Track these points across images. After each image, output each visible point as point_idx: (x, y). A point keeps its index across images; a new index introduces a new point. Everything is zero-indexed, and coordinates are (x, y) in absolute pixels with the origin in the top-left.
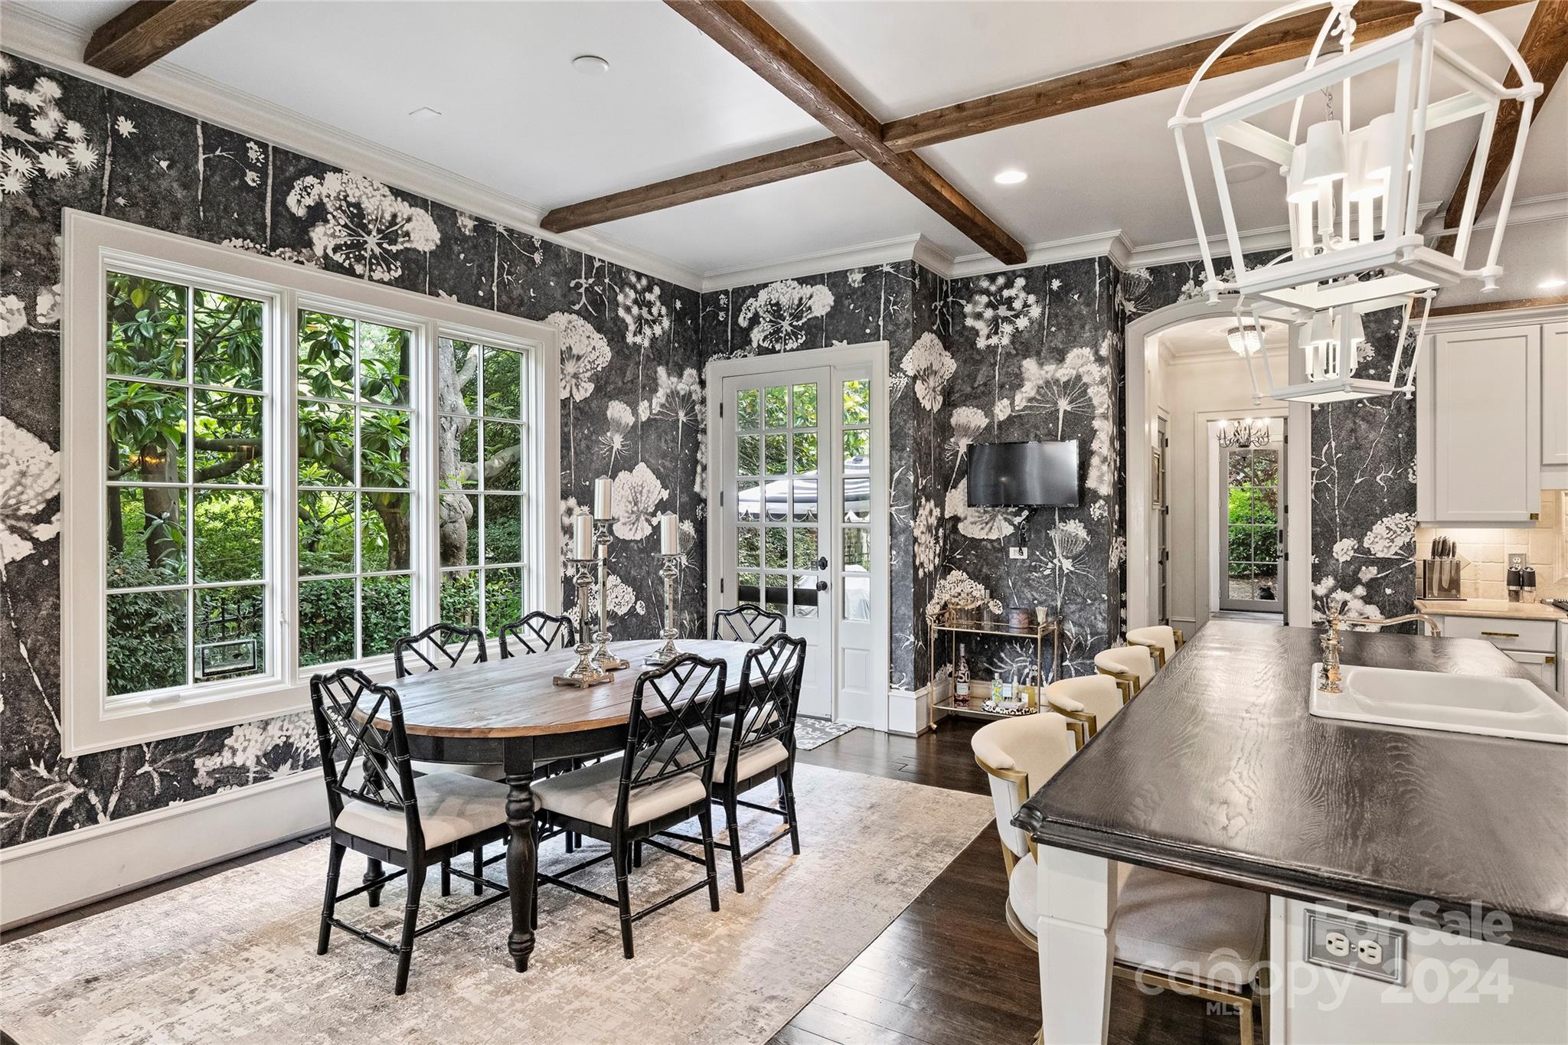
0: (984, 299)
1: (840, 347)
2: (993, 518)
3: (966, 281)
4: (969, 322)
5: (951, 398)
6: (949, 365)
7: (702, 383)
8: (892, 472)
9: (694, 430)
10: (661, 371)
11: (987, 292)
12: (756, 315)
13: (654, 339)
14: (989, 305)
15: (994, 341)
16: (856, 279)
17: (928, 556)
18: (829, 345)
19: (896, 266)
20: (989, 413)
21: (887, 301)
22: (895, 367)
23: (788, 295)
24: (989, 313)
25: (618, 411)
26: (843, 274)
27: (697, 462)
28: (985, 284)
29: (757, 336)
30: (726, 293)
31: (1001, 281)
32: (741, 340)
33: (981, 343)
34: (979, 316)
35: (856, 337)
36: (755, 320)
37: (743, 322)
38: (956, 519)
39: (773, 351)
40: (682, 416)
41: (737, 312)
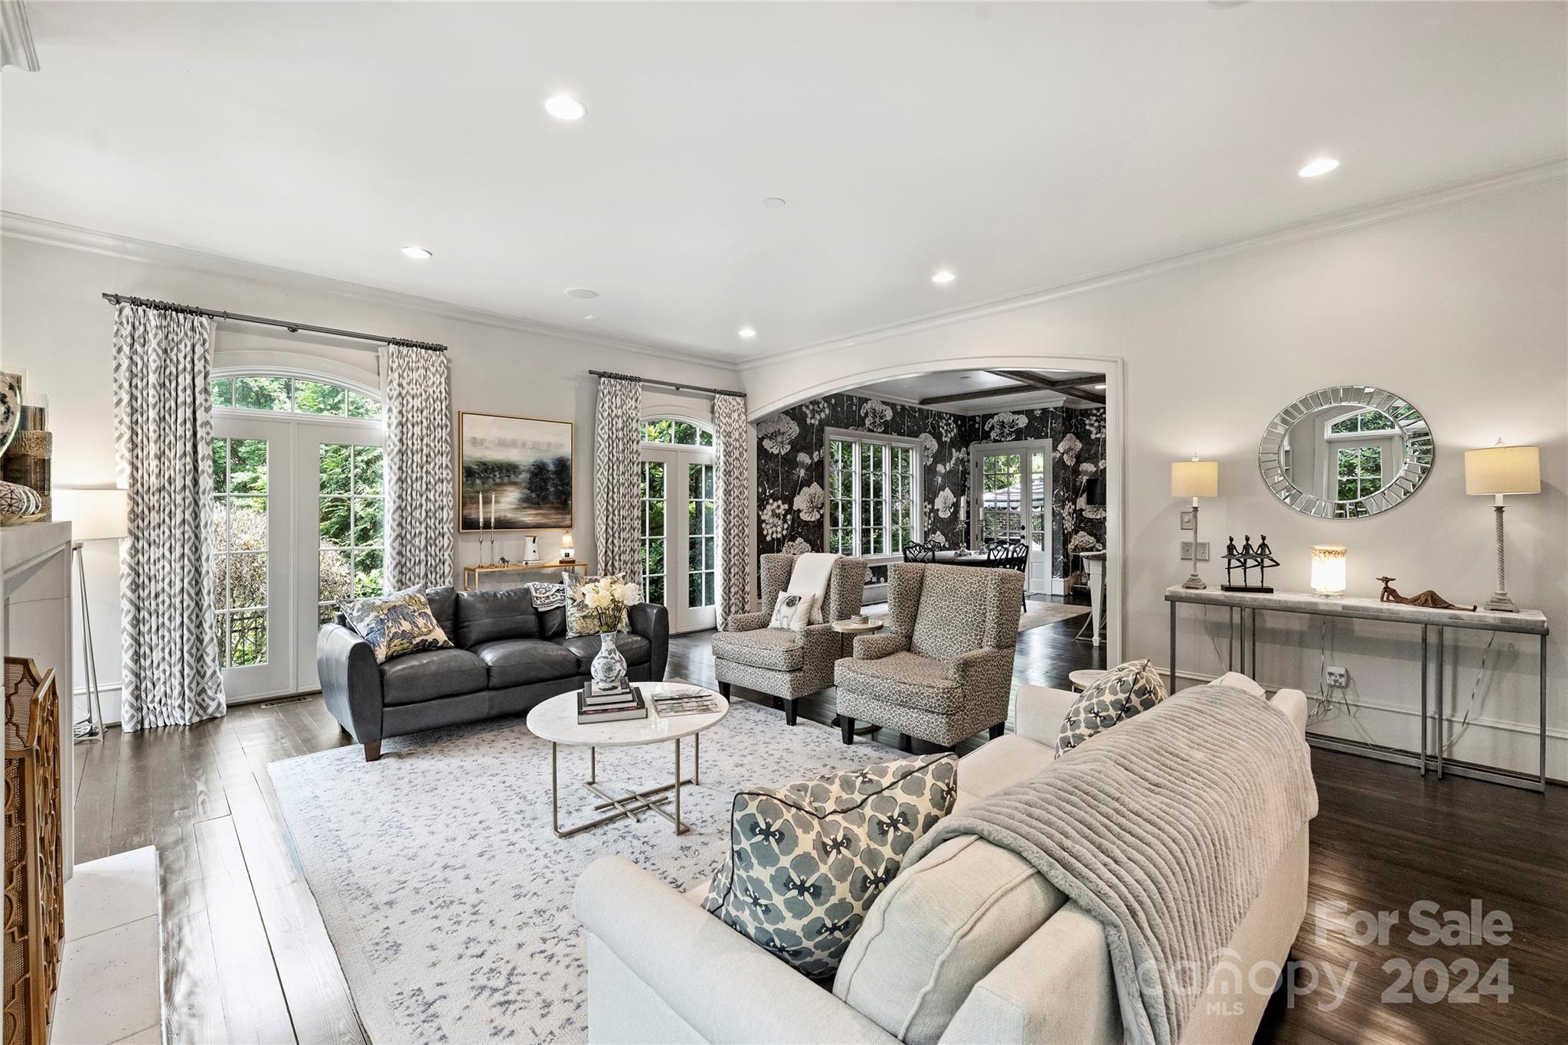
0: (1095, 418)
1: (1031, 440)
2: (1098, 510)
3: (1086, 410)
4: (1088, 427)
5: (1079, 458)
6: (1079, 445)
7: (968, 454)
8: (1053, 491)
9: (965, 473)
10: (954, 450)
11: (1096, 415)
12: (993, 426)
13: (951, 438)
14: (1097, 420)
15: (1099, 436)
16: (1038, 413)
17: (1069, 525)
18: (1026, 439)
19: (1055, 408)
20: (1096, 466)
21: (1052, 423)
22: (1055, 449)
23: (1008, 418)
24: (1096, 424)
25: (940, 468)
26: (1032, 411)
27: (965, 486)
28: (1095, 412)
29: (993, 435)
30: (979, 416)
31: (1102, 411)
32: (986, 436)
33: (1093, 437)
34: (1092, 425)
35: (1038, 436)
36: (992, 428)
37: (987, 428)
38: (1082, 510)
39: (1001, 441)
40: (961, 468)
41: (984, 424)
